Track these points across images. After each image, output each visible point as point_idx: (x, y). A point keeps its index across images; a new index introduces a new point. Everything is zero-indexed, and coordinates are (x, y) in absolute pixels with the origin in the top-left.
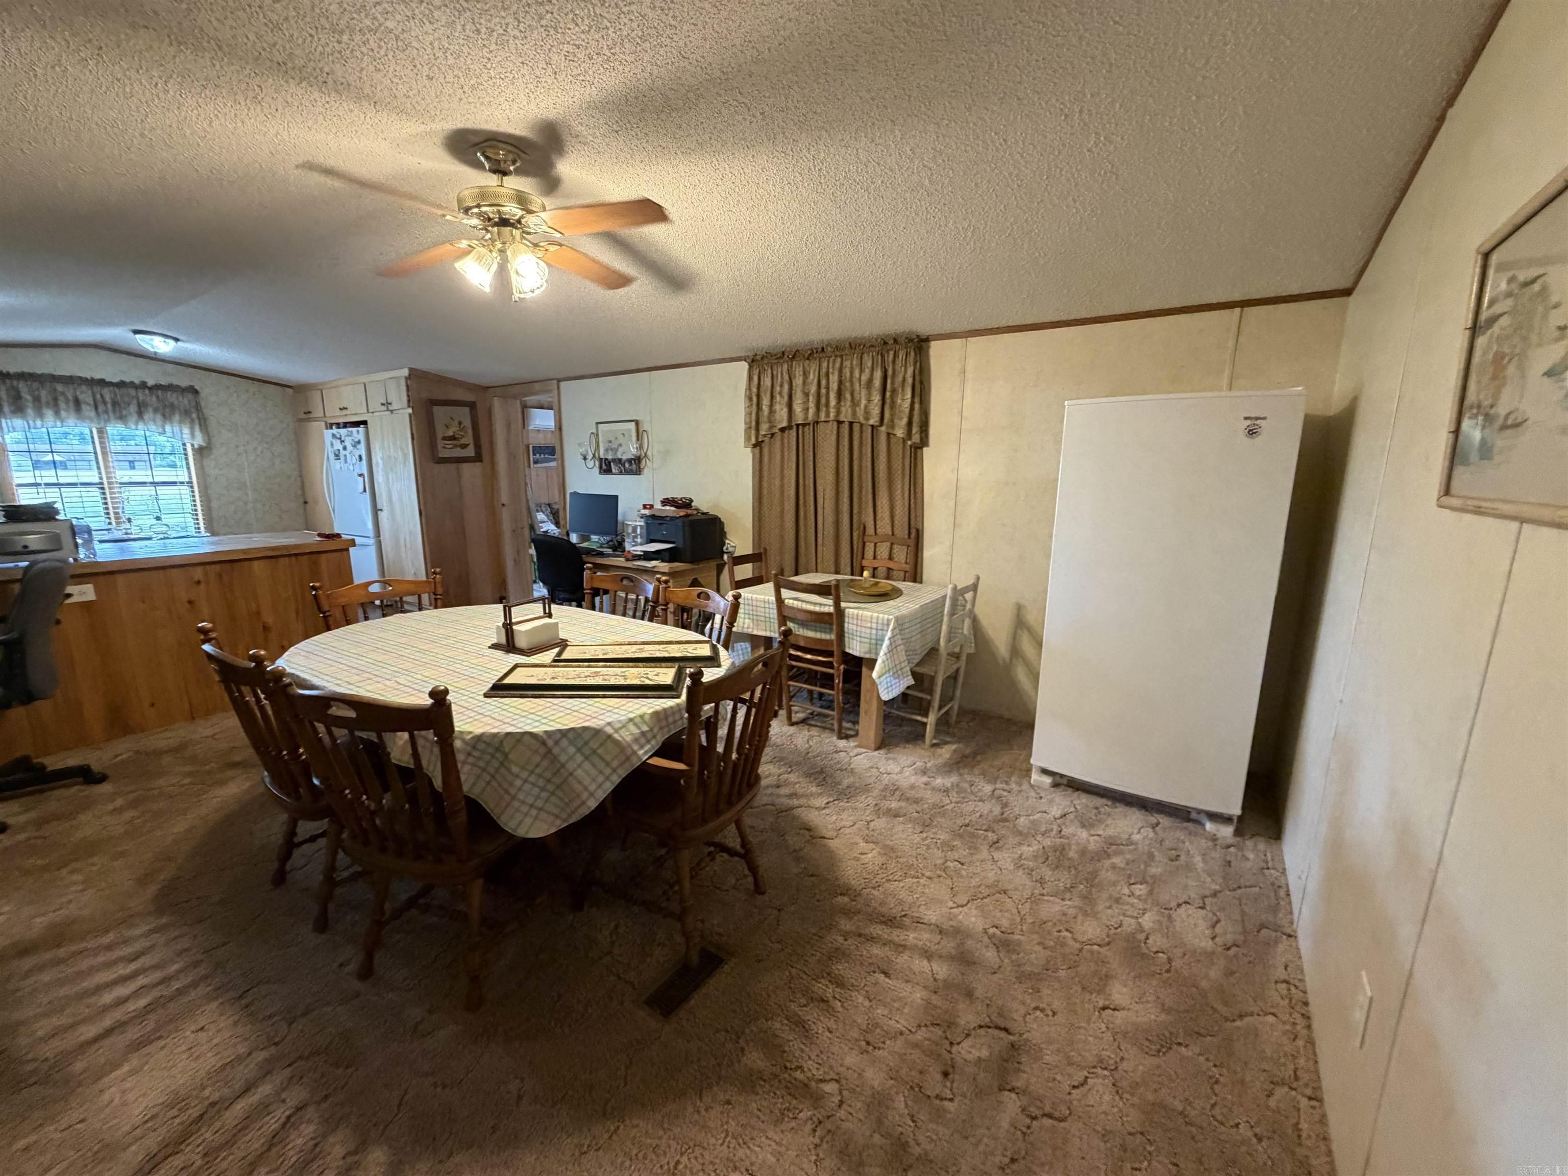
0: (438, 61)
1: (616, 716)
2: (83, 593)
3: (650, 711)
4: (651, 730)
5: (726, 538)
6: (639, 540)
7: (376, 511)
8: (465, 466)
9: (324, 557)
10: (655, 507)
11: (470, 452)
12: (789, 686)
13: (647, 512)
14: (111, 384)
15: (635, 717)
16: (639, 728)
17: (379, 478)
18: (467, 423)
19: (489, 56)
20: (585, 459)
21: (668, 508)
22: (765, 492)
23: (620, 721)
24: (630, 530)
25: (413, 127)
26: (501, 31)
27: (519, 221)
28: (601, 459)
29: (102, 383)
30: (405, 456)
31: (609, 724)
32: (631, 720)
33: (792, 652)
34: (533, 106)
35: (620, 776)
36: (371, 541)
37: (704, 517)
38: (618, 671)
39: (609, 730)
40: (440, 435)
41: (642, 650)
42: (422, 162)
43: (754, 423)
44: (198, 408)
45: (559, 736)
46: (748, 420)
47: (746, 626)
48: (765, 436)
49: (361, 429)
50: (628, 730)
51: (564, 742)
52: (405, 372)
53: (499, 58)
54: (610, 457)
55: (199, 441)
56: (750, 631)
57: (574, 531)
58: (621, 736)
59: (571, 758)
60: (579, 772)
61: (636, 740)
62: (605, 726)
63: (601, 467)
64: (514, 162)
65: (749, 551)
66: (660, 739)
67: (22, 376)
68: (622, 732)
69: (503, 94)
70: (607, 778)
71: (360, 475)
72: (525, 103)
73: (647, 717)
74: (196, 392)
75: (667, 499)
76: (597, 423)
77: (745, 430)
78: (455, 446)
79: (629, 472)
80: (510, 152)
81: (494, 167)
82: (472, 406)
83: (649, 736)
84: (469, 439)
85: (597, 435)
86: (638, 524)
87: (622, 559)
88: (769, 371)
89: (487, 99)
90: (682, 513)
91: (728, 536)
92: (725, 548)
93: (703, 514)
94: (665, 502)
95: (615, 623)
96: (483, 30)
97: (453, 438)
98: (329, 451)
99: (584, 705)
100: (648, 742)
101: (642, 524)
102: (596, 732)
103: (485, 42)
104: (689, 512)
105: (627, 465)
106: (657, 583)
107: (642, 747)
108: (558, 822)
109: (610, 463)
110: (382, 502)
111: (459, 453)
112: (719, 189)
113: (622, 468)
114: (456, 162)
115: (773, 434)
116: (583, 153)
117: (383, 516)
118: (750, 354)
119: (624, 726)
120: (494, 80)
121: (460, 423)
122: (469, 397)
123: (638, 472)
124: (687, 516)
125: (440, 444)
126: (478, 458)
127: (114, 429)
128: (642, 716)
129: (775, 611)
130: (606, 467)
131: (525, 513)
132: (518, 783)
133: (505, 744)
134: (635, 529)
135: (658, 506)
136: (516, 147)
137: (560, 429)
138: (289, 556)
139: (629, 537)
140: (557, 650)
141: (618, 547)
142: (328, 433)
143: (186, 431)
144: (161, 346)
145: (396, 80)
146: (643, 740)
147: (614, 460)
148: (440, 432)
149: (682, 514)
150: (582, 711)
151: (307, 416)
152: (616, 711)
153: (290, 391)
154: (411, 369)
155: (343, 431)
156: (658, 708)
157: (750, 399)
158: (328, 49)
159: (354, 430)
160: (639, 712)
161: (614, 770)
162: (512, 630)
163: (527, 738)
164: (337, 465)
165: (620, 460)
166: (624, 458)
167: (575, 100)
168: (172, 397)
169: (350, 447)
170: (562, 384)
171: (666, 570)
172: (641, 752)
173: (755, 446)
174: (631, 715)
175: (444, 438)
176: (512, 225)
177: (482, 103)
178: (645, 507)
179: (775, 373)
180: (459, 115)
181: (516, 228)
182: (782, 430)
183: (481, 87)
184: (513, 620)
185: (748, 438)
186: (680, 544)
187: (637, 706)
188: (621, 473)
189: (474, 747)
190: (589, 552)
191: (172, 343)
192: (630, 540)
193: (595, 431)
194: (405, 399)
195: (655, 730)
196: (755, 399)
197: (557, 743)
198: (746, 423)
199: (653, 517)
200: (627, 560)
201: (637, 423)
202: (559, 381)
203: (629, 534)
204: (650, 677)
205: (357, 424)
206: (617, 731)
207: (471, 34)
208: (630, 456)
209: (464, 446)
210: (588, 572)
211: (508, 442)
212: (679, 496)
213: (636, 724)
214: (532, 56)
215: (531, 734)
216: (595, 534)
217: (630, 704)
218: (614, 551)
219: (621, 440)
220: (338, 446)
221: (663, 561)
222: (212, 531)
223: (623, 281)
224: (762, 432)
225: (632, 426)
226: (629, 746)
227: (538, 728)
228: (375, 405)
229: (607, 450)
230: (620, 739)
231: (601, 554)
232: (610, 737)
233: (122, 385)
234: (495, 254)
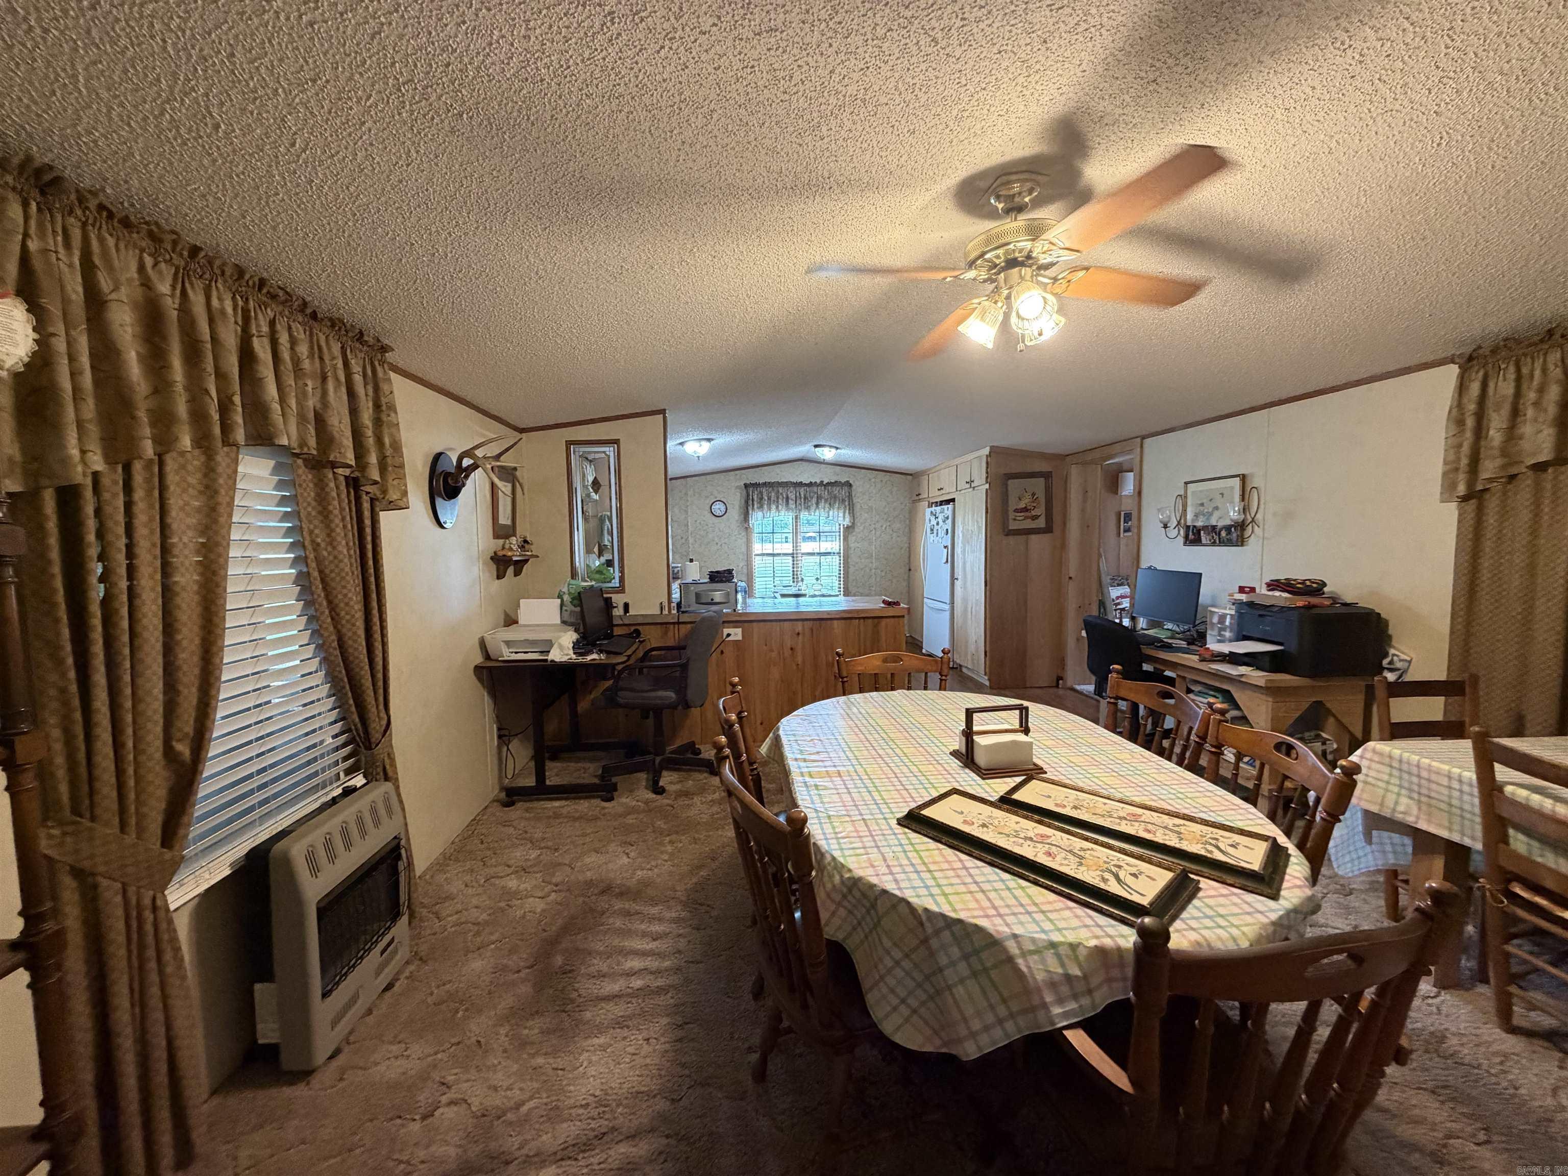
0: (911, 106)
1: (1032, 927)
2: (736, 634)
3: (1093, 943)
4: (1085, 977)
5: (1390, 646)
6: (1228, 634)
7: (953, 579)
8: (1033, 537)
9: (884, 622)
10: (1258, 590)
11: (1041, 523)
12: (1508, 955)
13: (1243, 597)
14: (806, 485)
15: (1062, 943)
16: (1063, 965)
17: (958, 550)
18: (1041, 495)
19: (958, 66)
20: (1165, 526)
21: (1277, 594)
22: (1485, 575)
23: (1033, 940)
24: (1215, 620)
25: (922, 199)
26: (959, 23)
27: (1029, 257)
28: (1188, 527)
29: (801, 484)
30: (979, 528)
31: (1015, 936)
32: (1053, 945)
33: (1518, 890)
34: (1033, 107)
35: (1019, 1030)
36: (947, 607)
37: (1344, 610)
38: (1078, 843)
39: (1012, 947)
40: (1011, 508)
41: (1135, 818)
42: (943, 234)
43: (1464, 461)
44: (850, 496)
45: (941, 924)
46: (1451, 457)
47: (1401, 808)
48: (1490, 480)
49: (950, 506)
50: (1043, 961)
51: (946, 934)
52: (986, 451)
53: (971, 63)
54: (1199, 524)
55: (847, 522)
56: (1410, 820)
57: (1144, 616)
58: (1029, 967)
59: (953, 964)
60: (960, 991)
61: (1053, 985)
62: (1007, 938)
63: (1186, 537)
64: (1030, 192)
65: (1440, 674)
66: (1102, 998)
67: (765, 484)
68: (1033, 959)
69: (993, 109)
70: (1000, 1022)
71: (946, 547)
72: (1022, 108)
73: (1082, 952)
74: (851, 485)
75: (1277, 581)
76: (1186, 483)
77: (1445, 474)
78: (1026, 518)
79: (1228, 543)
80: (1027, 180)
81: (1009, 206)
82: (1047, 476)
83: (1080, 987)
84: (1040, 511)
85: (1186, 497)
86: (1228, 612)
87: (1196, 658)
88: (1512, 369)
89: (978, 126)
90: (1300, 602)
91: (1394, 643)
92: (1385, 662)
93: (1345, 605)
94: (1274, 585)
95: (1126, 756)
96: (939, 36)
97: (1025, 510)
98: (928, 526)
99: (1000, 885)
100: (1075, 997)
101: (1233, 612)
102: (992, 942)
103: (948, 50)
104: (1314, 600)
105: (1223, 534)
106: (1208, 711)
107: (1060, 1001)
108: (938, 1042)
109: (1199, 531)
110: (959, 573)
111: (1029, 524)
112: (1357, 82)
113: (1216, 537)
114: (977, 221)
115: (1512, 478)
116: (1113, 137)
117: (958, 584)
118: (1467, 350)
119: (1037, 952)
120: (976, 97)
121: (1033, 494)
122: (1043, 467)
123: (1241, 541)
124: (1309, 607)
125: (1012, 515)
126: (1048, 529)
127: (804, 515)
128: (1073, 947)
129: (1477, 801)
130: (1193, 537)
131: (1095, 586)
132: (889, 962)
133: (879, 902)
134: (1222, 618)
135: (1262, 590)
136: (1032, 172)
137: (1140, 493)
138: (859, 618)
139: (1212, 629)
140: (1019, 779)
141: (1198, 639)
142: (928, 511)
143: (841, 515)
144: (827, 454)
145: (884, 154)
146: (1065, 990)
147: (1205, 528)
148: (1013, 504)
149: (1300, 604)
150: (992, 895)
151: (916, 498)
152: (1039, 917)
153: (910, 477)
154: (992, 447)
155: (938, 509)
156: (1108, 942)
157: (1460, 422)
158: (818, 152)
159: (945, 507)
160: (1071, 937)
161: (1012, 1016)
162: (972, 740)
163: (902, 908)
164: (932, 538)
165: (1214, 527)
166: (1220, 524)
167: (1084, 67)
168: (836, 490)
169: (941, 523)
170: (1148, 442)
171: (1262, 683)
172: (1057, 1010)
173: (1465, 499)
174: (1056, 937)
175: (1016, 511)
176: (1022, 264)
177: (975, 134)
178: (1242, 590)
179: (1525, 371)
180: (957, 163)
181: (1025, 266)
182: (1540, 468)
183: (966, 114)
184: (975, 728)
185: (1449, 486)
186: (1293, 646)
187: (1075, 923)
188: (1214, 544)
189: (850, 890)
190: (1154, 642)
191: (833, 450)
192: (1215, 632)
193: (1182, 493)
194: (984, 475)
195: (1095, 981)
196: (1470, 422)
197: (937, 932)
198: (1446, 463)
199: (1251, 605)
200: (1203, 660)
201: (1243, 478)
202: (1143, 438)
203: (1213, 624)
204: (1122, 875)
205: (948, 502)
206: (1024, 954)
207: (930, 50)
208: (1228, 522)
209: (1034, 518)
210: (1115, 675)
211: (1083, 510)
212: (1301, 577)
213: (1058, 956)
214: (1007, 35)
215: (908, 903)
216: (1170, 620)
217: (1067, 913)
218: (1189, 644)
219: (1219, 502)
220: (934, 522)
221: (1259, 668)
222: (847, 593)
223: (1190, 289)
224: (1484, 475)
225: (1237, 482)
226: (1039, 990)
227: (921, 899)
228: (962, 485)
229: (1196, 516)
230: (1024, 969)
231: (1168, 647)
232: (1010, 959)
233: (811, 484)
234: (1000, 304)
